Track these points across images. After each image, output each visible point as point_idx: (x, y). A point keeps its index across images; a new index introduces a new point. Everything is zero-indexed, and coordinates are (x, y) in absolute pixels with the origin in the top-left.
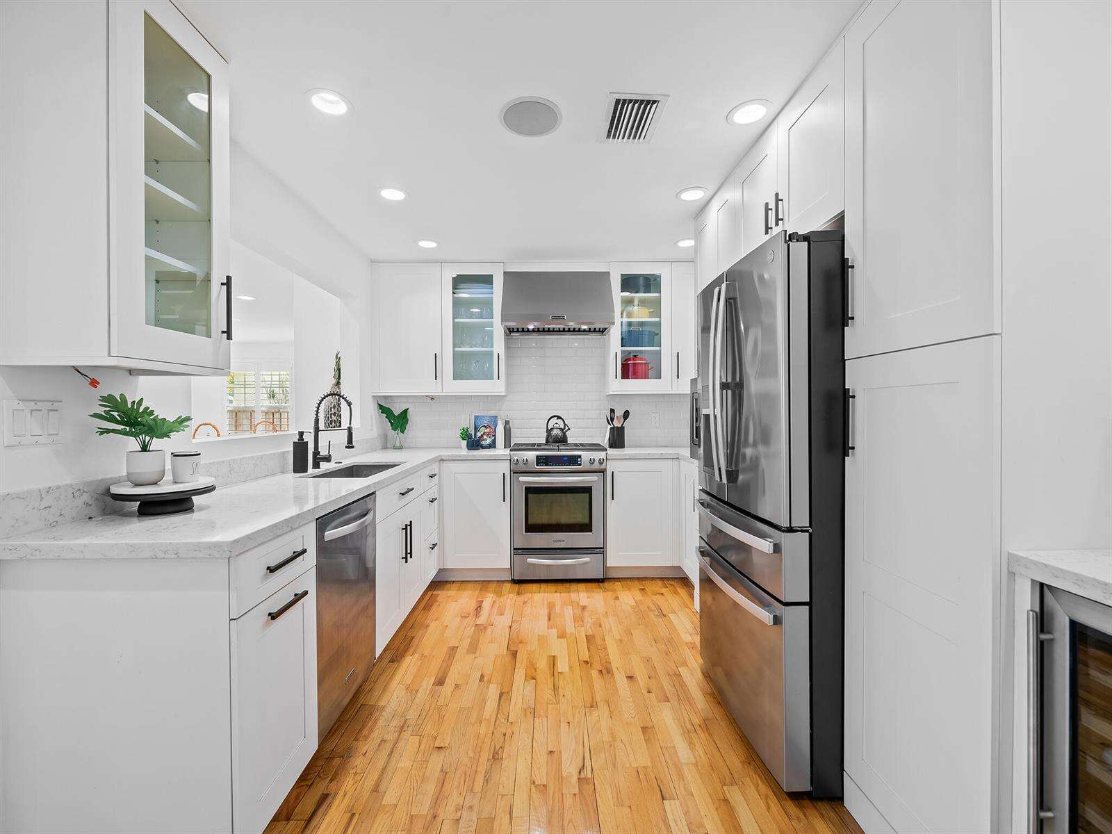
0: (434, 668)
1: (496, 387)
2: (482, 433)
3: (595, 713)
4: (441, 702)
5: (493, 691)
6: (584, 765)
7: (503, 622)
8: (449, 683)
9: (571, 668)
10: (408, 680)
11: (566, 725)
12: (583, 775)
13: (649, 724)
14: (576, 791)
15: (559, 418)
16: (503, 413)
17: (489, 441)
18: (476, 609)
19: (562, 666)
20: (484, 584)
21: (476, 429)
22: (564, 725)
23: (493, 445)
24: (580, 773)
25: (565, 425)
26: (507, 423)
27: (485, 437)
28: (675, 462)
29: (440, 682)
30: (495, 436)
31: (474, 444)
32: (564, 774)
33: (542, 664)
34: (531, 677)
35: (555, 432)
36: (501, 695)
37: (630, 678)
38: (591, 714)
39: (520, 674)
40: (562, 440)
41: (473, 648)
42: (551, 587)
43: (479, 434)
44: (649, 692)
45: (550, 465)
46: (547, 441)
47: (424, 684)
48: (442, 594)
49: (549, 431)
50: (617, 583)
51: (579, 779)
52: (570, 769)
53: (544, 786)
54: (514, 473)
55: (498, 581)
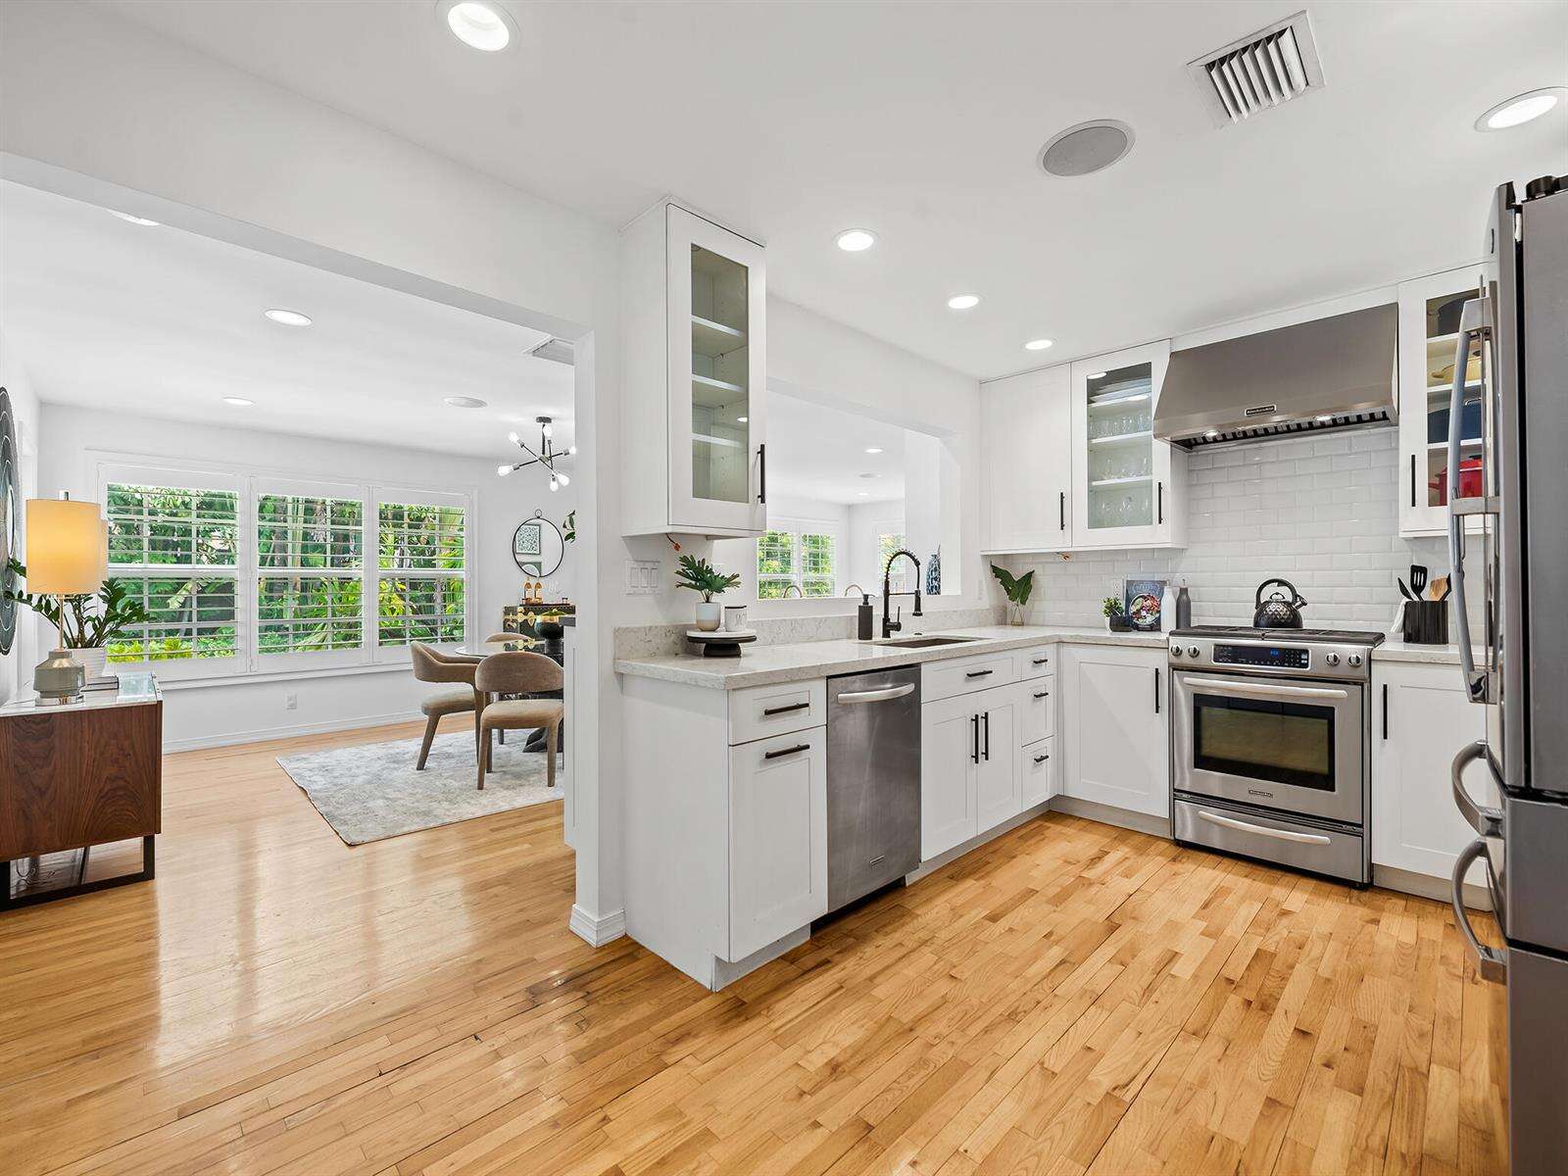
0: (995, 902)
2: (1138, 607)
3: (1194, 1044)
4: (982, 937)
5: (1055, 953)
6: (1127, 1085)
7: (1123, 886)
8: (1003, 924)
9: (1195, 976)
10: (959, 901)
11: (1135, 1034)
12: (1117, 1093)
13: (1289, 1101)
14: (1095, 1102)
15: (1281, 583)
16: (1183, 573)
17: (1150, 619)
18: (1092, 860)
19: (1183, 969)
20: (1124, 834)
21: (1129, 601)
22: (1129, 1034)
23: (1155, 627)
24: (1115, 1089)
25: (1296, 596)
26: (1184, 591)
27: (1144, 613)
29: (993, 918)
30: (1159, 612)
31: (1122, 621)
32: (1090, 1078)
33: (1150, 955)
34: (1121, 961)
35: (1272, 607)
36: (1063, 962)
37: (1302, 1033)
38: (1185, 1041)
39: (1108, 950)
40: (1292, 622)
41: (1060, 899)
42: (1242, 867)
43: (1133, 609)
44: (1328, 1065)
45: (1242, 662)
46: (1257, 624)
47: (973, 913)
48: (1054, 829)
49: (1261, 606)
50: (1394, 900)
51: (1107, 1093)
52: (1103, 1077)
53: (1053, 1073)
54: (1174, 669)
55: (1150, 835)
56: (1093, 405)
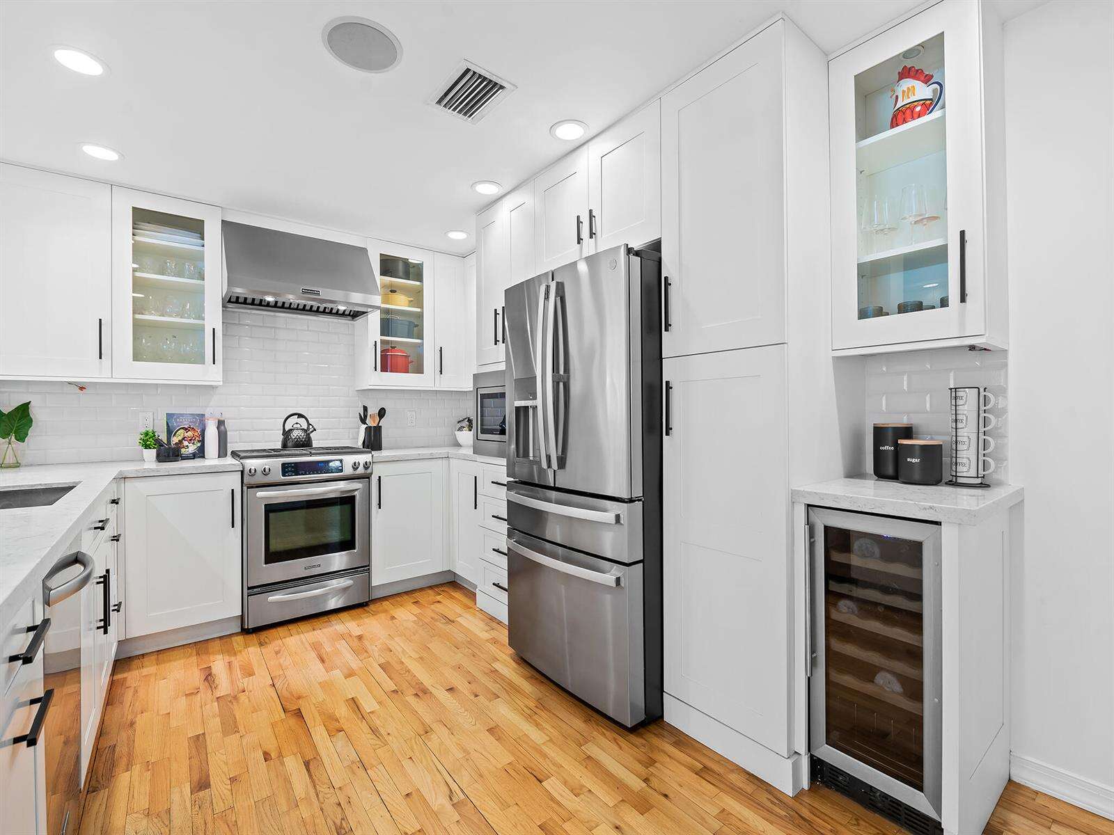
0: (181, 771)
1: (211, 374)
2: (180, 438)
3: (433, 736)
4: (219, 807)
5: (293, 765)
6: (451, 790)
7: (259, 684)
8: (219, 784)
9: (380, 703)
10: (142, 802)
11: (410, 761)
12: (455, 800)
13: (492, 725)
14: (458, 818)
15: (300, 416)
16: (212, 410)
17: (192, 448)
18: (206, 679)
19: (368, 704)
20: (201, 647)
21: (170, 432)
22: (406, 763)
23: (200, 454)
24: (451, 799)
25: (309, 424)
26: (221, 423)
27: (186, 443)
28: (445, 461)
29: (203, 784)
30: (203, 442)
31: (169, 453)
32: (435, 809)
33: (343, 711)
34: (335, 728)
35: (295, 434)
36: (307, 764)
37: (451, 690)
38: (430, 740)
39: (319, 733)
40: (306, 443)
41: (230, 726)
42: (303, 626)
43: (175, 440)
44: (476, 696)
45: (302, 474)
46: (285, 446)
47: (176, 797)
48: (132, 677)
49: (287, 434)
50: (384, 603)
51: (453, 805)
52: (439, 801)
53: (419, 831)
54: (248, 488)
55: (220, 637)
56: (137, 238)
